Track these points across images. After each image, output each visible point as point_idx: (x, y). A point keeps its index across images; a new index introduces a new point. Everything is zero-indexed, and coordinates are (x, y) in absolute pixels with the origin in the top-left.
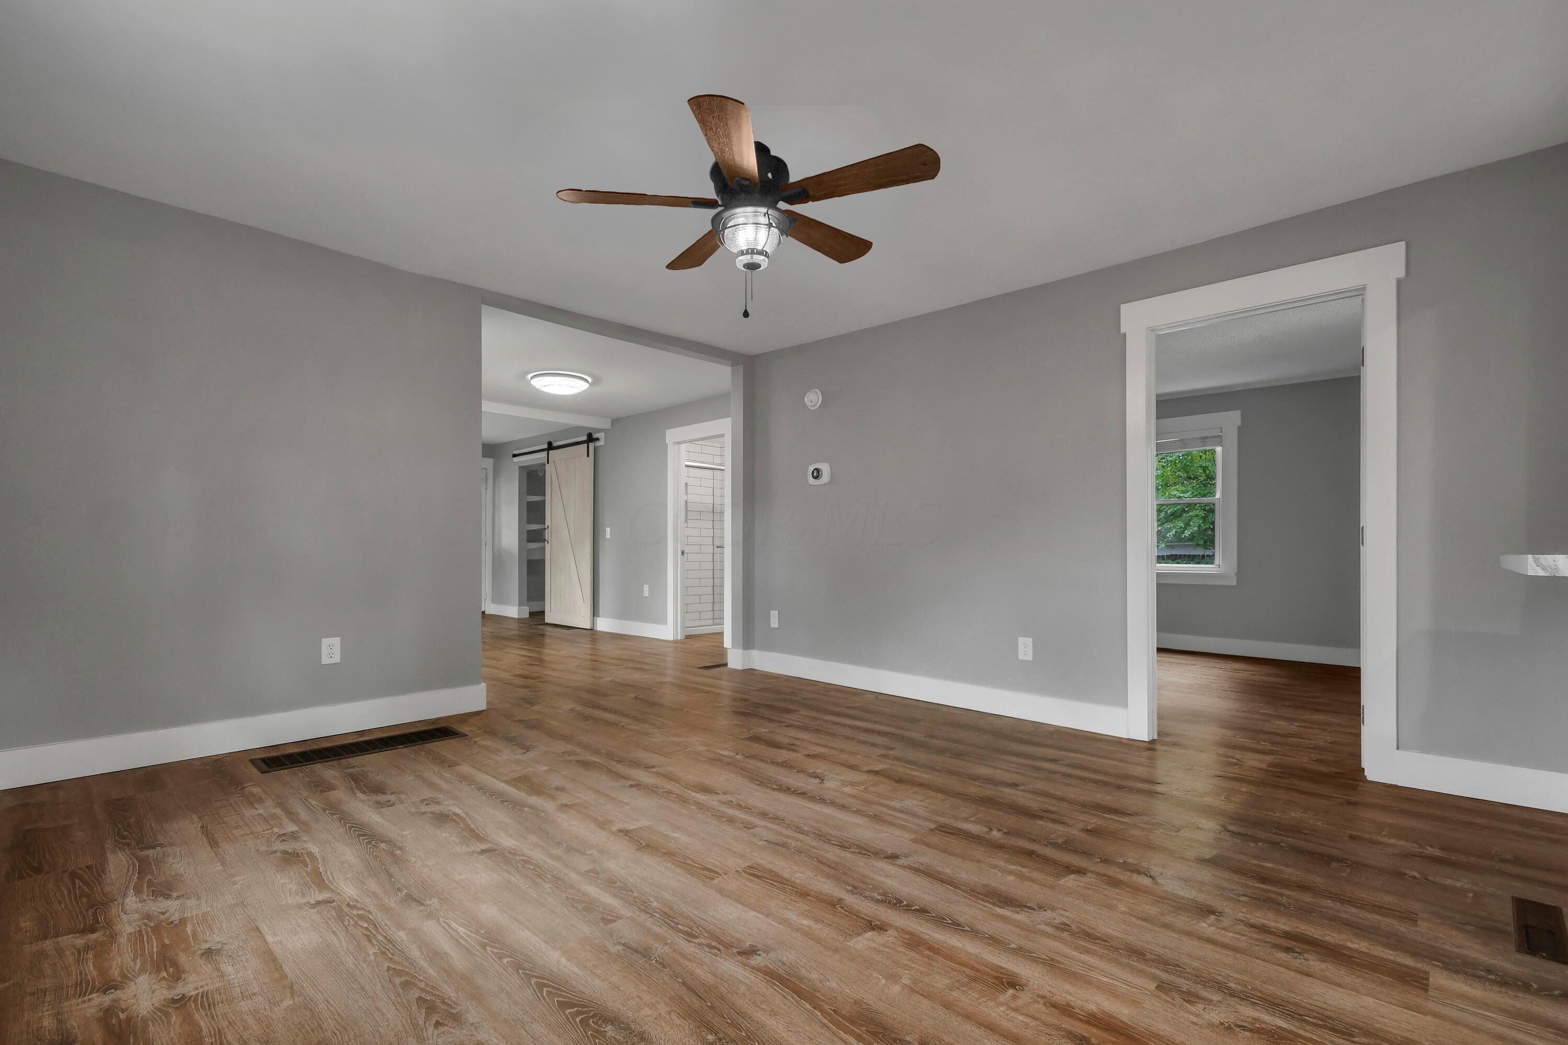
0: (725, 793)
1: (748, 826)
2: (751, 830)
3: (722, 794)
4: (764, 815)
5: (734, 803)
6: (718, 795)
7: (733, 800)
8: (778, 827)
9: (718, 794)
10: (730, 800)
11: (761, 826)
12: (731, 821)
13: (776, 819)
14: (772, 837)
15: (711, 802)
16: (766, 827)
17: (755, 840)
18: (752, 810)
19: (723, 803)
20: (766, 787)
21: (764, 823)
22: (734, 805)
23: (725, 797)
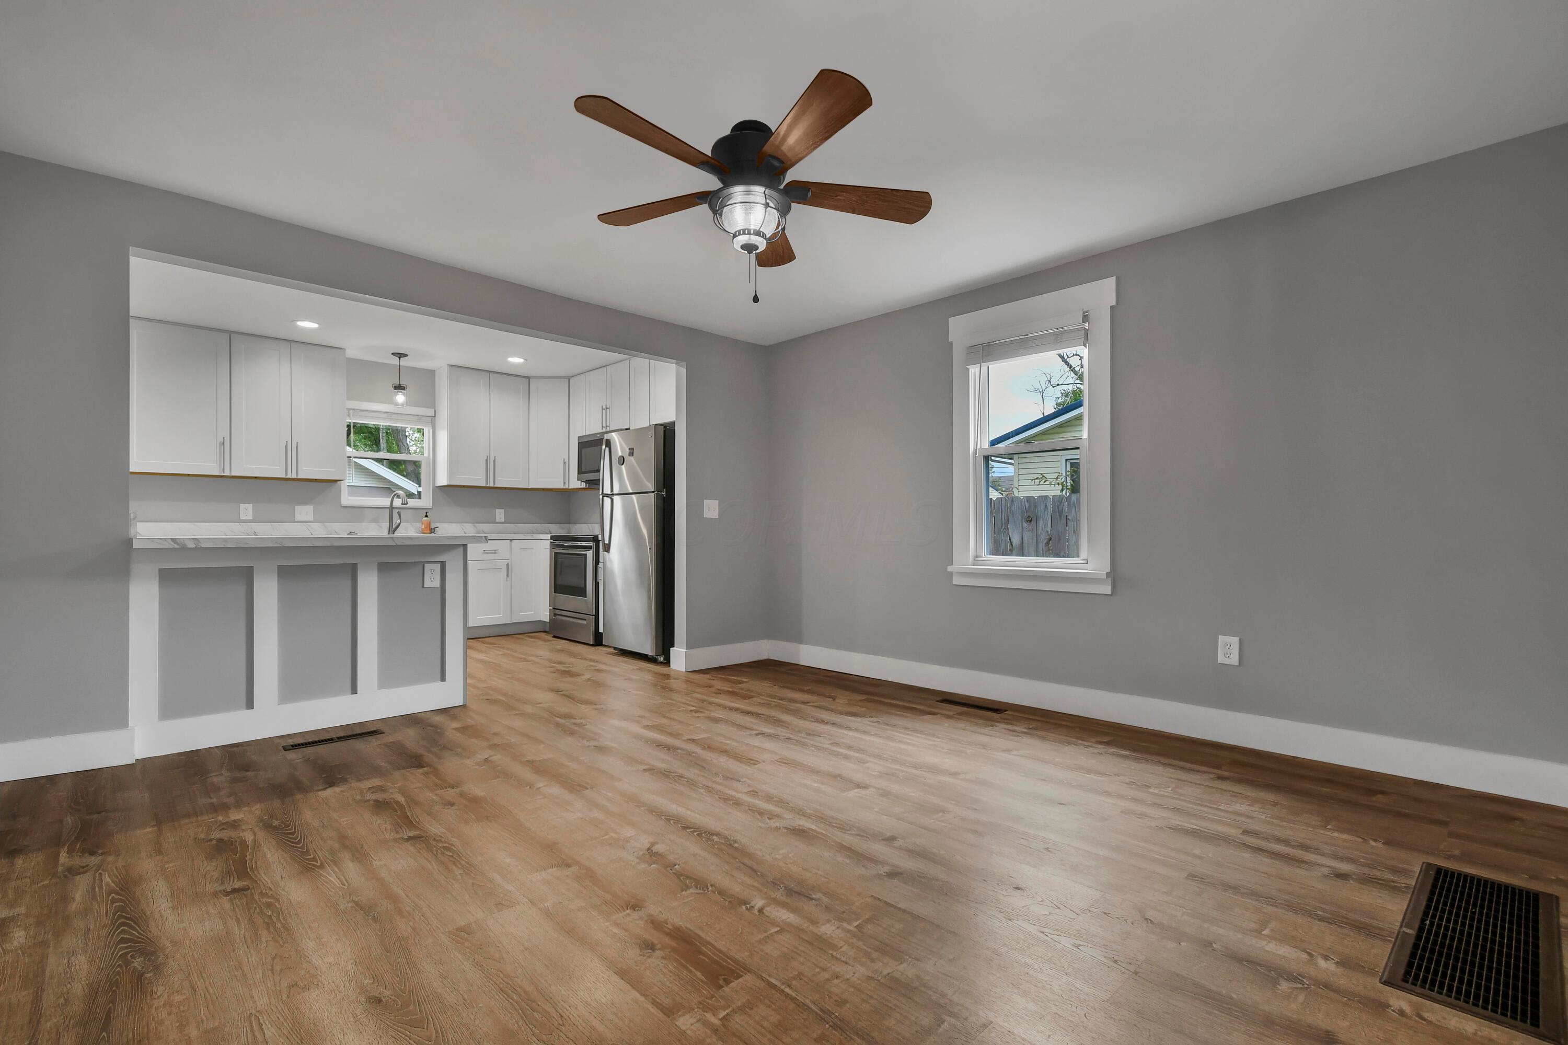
0: (778, 829)
1: (754, 793)
2: (750, 790)
3: (780, 828)
4: (737, 803)
5: (766, 816)
6: (785, 826)
7: (767, 819)
8: (727, 792)
9: (785, 828)
10: (771, 821)
11: (741, 793)
12: (769, 798)
13: (726, 799)
14: (735, 784)
15: (791, 817)
16: (737, 792)
17: (749, 782)
18: (747, 808)
19: (777, 816)
20: (726, 838)
21: (738, 795)
22: (767, 814)
23: (777, 824)
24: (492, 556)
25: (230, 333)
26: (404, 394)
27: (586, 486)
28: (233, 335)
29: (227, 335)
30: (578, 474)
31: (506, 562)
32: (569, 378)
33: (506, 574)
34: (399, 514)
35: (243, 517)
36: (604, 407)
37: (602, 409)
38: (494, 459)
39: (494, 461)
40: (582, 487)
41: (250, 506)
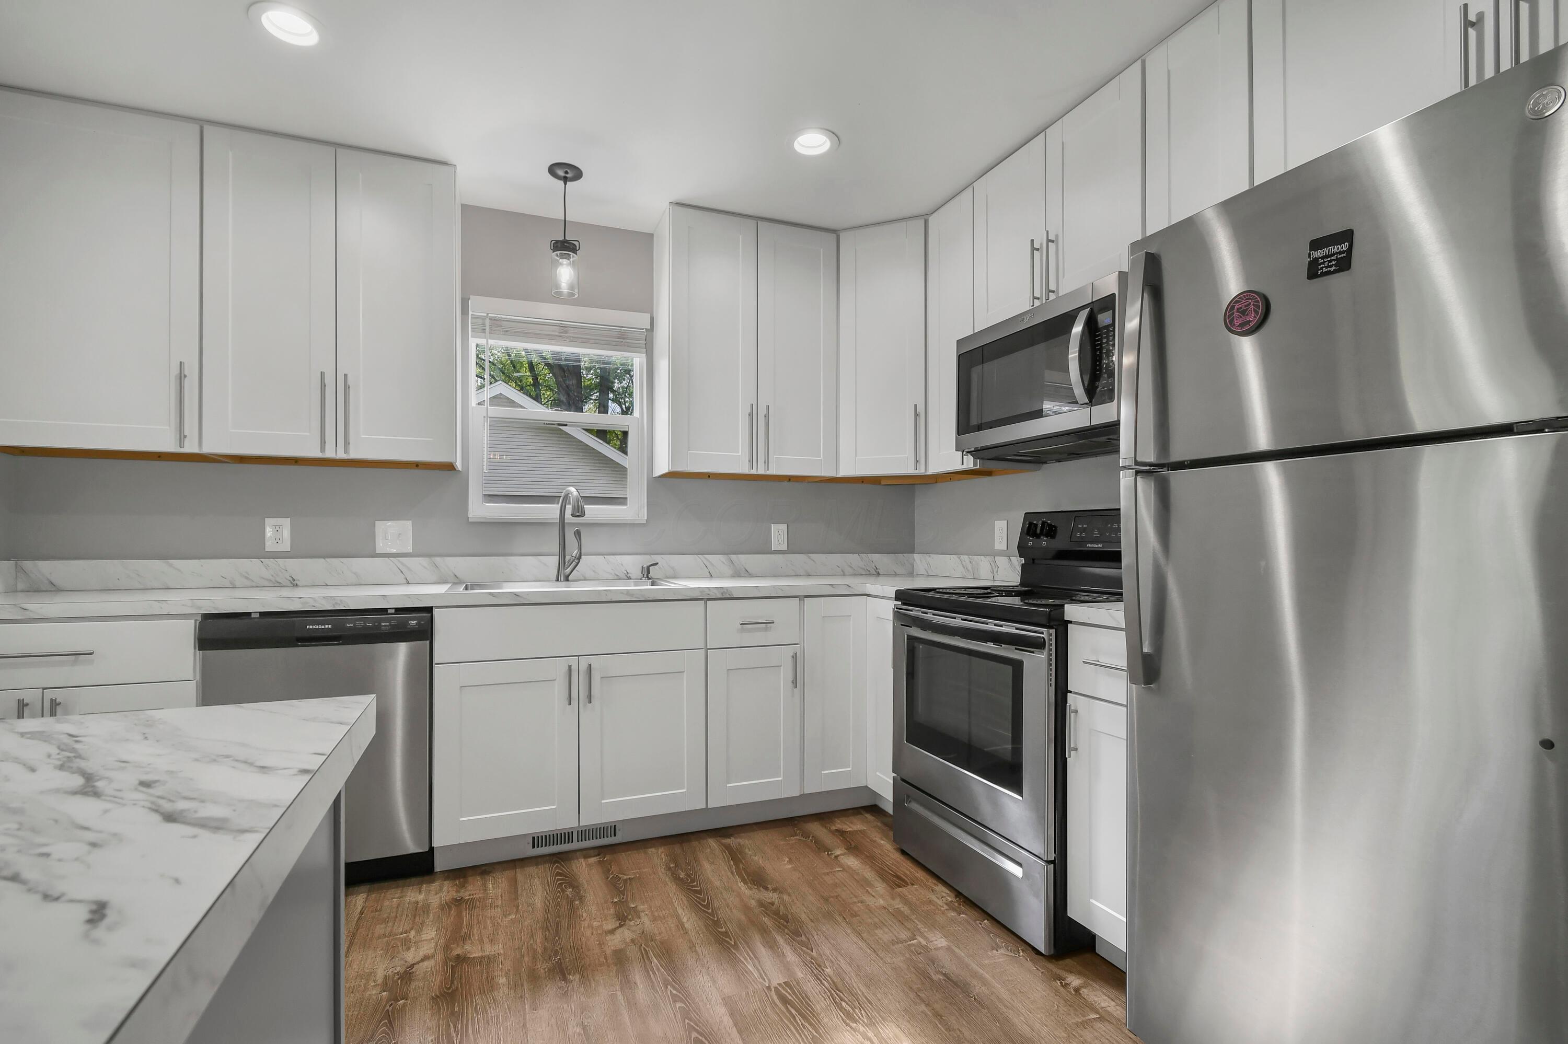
24: (759, 637)
25: (202, 124)
26: (573, 265)
27: (975, 464)
28: (208, 129)
29: (197, 128)
30: (959, 432)
31: (790, 651)
32: (925, 218)
33: (790, 677)
34: (578, 534)
35: (270, 546)
36: (1040, 241)
37: (1034, 249)
38: (765, 412)
39: (767, 416)
40: (964, 467)
41: (286, 523)
